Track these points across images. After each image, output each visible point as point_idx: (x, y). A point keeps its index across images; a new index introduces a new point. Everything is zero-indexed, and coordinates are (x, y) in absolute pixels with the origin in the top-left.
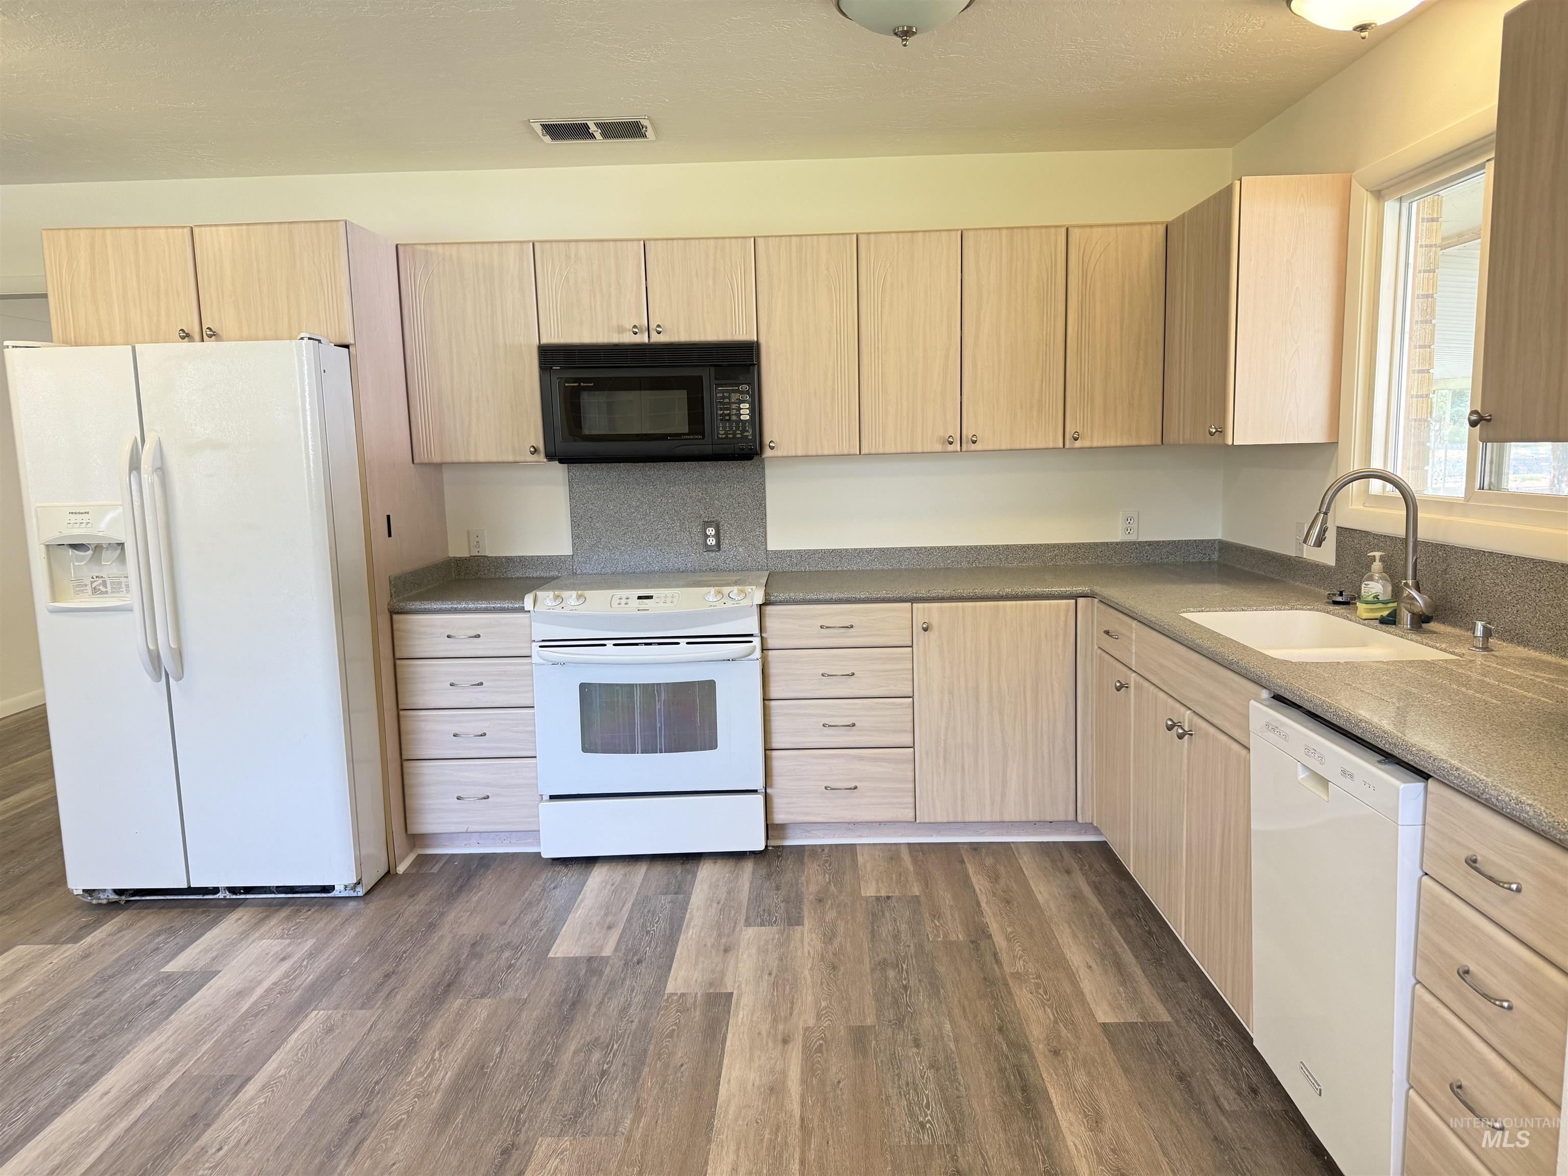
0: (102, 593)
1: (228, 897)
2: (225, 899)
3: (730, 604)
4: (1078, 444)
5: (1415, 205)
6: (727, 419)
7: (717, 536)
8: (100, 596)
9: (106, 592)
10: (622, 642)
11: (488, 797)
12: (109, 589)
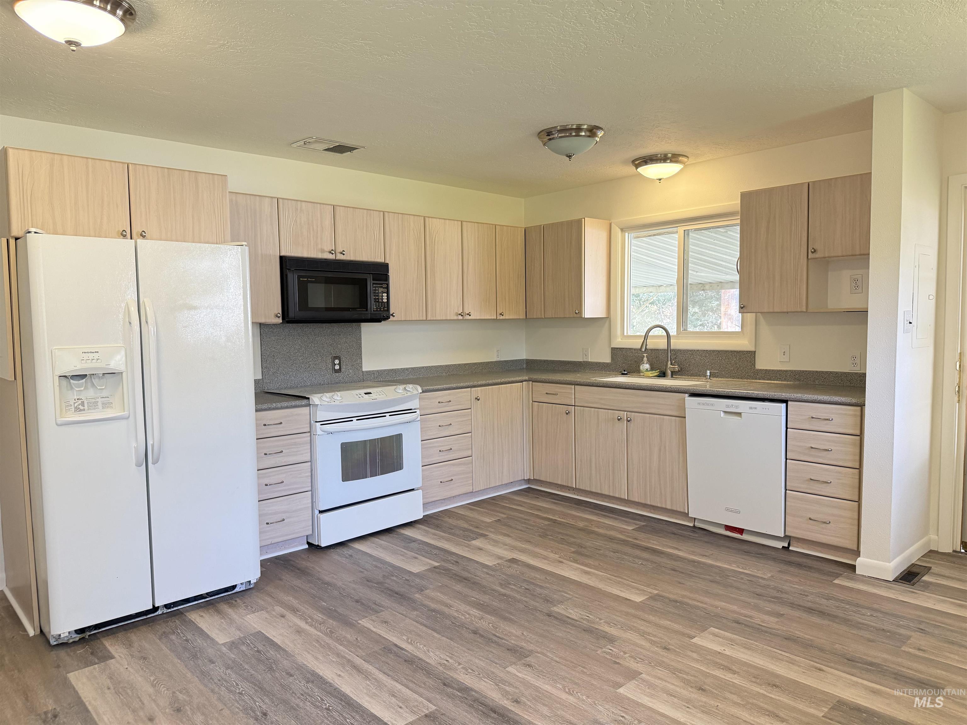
0: (81, 410)
1: (165, 612)
2: (163, 614)
4: (502, 317)
6: (377, 301)
7: (339, 364)
8: (80, 412)
9: (84, 410)
10: (360, 418)
11: (284, 520)
12: (86, 407)
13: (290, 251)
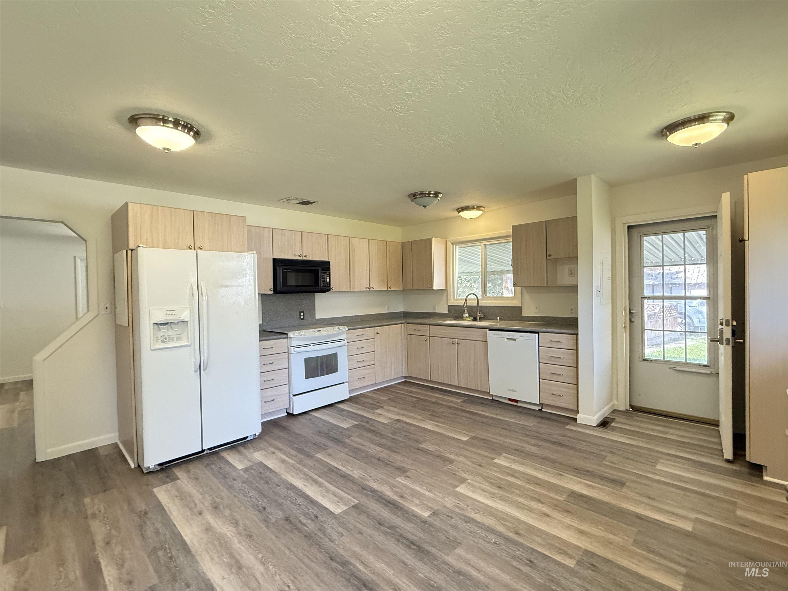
0: (164, 342)
2: (207, 453)
3: (341, 331)
4: (390, 289)
5: (455, 246)
6: (323, 281)
7: (303, 315)
9: (166, 342)
10: (315, 344)
11: (274, 400)
12: (167, 340)
13: (278, 256)
